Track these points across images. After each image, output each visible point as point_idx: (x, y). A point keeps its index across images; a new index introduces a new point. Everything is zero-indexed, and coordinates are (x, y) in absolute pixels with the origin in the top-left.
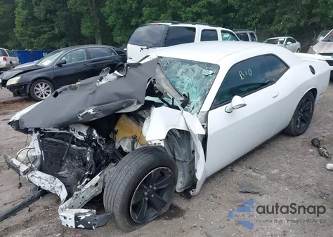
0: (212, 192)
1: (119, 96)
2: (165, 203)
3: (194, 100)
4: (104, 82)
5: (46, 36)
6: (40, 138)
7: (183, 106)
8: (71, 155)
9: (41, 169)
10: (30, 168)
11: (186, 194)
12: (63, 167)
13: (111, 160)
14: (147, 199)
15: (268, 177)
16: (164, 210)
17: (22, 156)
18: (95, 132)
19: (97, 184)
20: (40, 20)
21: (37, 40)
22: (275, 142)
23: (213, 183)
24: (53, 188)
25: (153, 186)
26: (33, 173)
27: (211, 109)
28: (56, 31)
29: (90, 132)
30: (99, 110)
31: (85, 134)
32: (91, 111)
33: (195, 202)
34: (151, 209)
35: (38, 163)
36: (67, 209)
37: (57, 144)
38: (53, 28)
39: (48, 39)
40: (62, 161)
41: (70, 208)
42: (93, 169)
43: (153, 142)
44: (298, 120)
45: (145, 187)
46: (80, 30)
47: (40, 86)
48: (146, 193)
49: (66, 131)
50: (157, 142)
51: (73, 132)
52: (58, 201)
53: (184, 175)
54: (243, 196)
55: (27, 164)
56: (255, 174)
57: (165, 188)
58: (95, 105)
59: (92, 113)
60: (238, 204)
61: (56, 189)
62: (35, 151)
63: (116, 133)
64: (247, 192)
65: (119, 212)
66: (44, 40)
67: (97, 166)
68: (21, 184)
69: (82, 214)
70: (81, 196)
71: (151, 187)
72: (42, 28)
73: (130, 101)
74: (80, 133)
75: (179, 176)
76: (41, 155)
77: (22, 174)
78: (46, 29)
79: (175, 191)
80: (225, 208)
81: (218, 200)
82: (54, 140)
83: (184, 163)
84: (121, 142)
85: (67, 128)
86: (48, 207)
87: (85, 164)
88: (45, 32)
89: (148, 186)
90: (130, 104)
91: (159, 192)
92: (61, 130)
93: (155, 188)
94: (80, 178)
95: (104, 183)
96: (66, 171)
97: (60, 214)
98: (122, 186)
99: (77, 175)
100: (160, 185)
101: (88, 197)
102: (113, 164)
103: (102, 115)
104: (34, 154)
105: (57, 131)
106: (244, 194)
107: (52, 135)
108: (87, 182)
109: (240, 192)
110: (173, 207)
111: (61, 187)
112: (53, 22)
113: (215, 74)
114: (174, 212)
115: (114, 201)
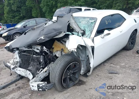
0: (97, 74)
1: (55, 30)
2: (77, 79)
3: (87, 33)
4: (47, 25)
5: (17, 17)
6: (19, 53)
7: (83, 35)
8: (33, 60)
9: (20, 67)
10: (15, 66)
11: (85, 75)
12: (30, 66)
13: (52, 61)
14: (69, 77)
15: (120, 67)
16: (76, 82)
17: (11, 62)
18: (44, 47)
19: (46, 71)
20: (15, 11)
21: (13, 20)
22: (121, 53)
23: (96, 70)
24: (26, 75)
25: (71, 71)
26: (17, 69)
27: (95, 36)
28: (22, 15)
29: (42, 48)
30: (46, 37)
31: (40, 49)
32: (42, 38)
33: (89, 78)
34: (71, 81)
35: (18, 64)
36: (34, 82)
37: (27, 55)
38: (20, 14)
39: (18, 19)
40: (29, 63)
41: (35, 82)
42: (44, 65)
43: (71, 50)
44: (130, 43)
45: (68, 71)
46: (32, 14)
47: (16, 36)
48: (68, 74)
49: (31, 49)
50: (73, 50)
51: (34, 49)
52: (29, 80)
53: (84, 67)
54: (110, 75)
55: (14, 65)
56: (114, 66)
57: (76, 72)
58: (44, 35)
59: (43, 38)
60: (109, 78)
61: (27, 75)
62: (17, 59)
63: (53, 49)
64: (112, 73)
65: (58, 82)
66: (17, 19)
67: (45, 64)
68: (11, 74)
69: (41, 84)
70: (39, 77)
71: (70, 71)
72: (16, 14)
73: (60, 31)
74: (37, 49)
75: (82, 67)
76: (20, 61)
77: (12, 69)
78: (17, 15)
79: (80, 74)
80: (104, 80)
81: (100, 77)
82: (25, 54)
83: (84, 61)
84: (56, 53)
85: (31, 48)
86: (24, 83)
87: (40, 63)
88: (17, 16)
89: (69, 71)
90: (60, 33)
91: (74, 74)
92: (28, 49)
93: (72, 72)
94: (38, 69)
95: (49, 71)
96: (32, 67)
97: (31, 85)
98: (58, 70)
99: (36, 68)
100: (74, 70)
101: (42, 77)
102: (53, 62)
103: (48, 39)
104: (16, 61)
105: (27, 49)
106: (111, 74)
107: (24, 51)
108: (42, 70)
109: (109, 73)
110: (80, 81)
111: (30, 74)
112: (20, 11)
113: (95, 22)
114: (81, 83)
115: (55, 77)
